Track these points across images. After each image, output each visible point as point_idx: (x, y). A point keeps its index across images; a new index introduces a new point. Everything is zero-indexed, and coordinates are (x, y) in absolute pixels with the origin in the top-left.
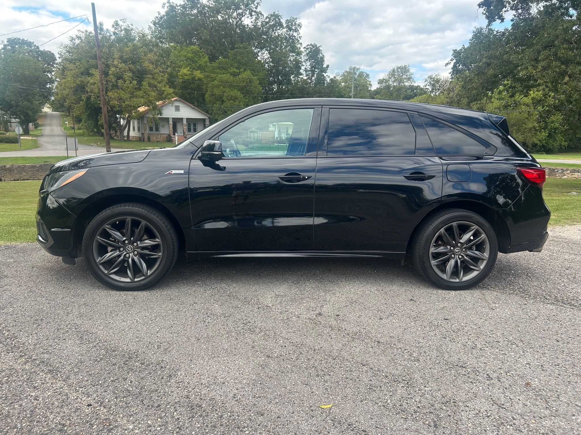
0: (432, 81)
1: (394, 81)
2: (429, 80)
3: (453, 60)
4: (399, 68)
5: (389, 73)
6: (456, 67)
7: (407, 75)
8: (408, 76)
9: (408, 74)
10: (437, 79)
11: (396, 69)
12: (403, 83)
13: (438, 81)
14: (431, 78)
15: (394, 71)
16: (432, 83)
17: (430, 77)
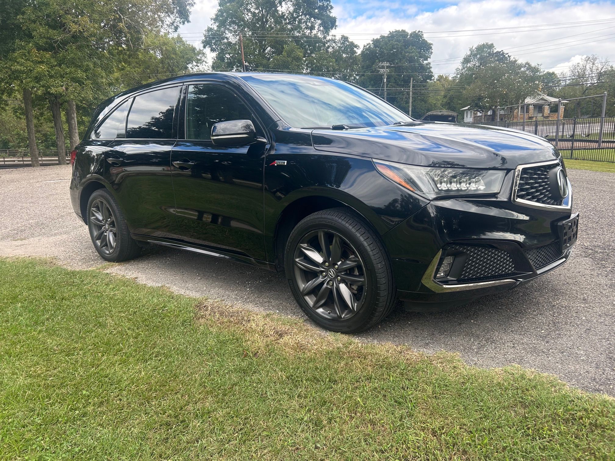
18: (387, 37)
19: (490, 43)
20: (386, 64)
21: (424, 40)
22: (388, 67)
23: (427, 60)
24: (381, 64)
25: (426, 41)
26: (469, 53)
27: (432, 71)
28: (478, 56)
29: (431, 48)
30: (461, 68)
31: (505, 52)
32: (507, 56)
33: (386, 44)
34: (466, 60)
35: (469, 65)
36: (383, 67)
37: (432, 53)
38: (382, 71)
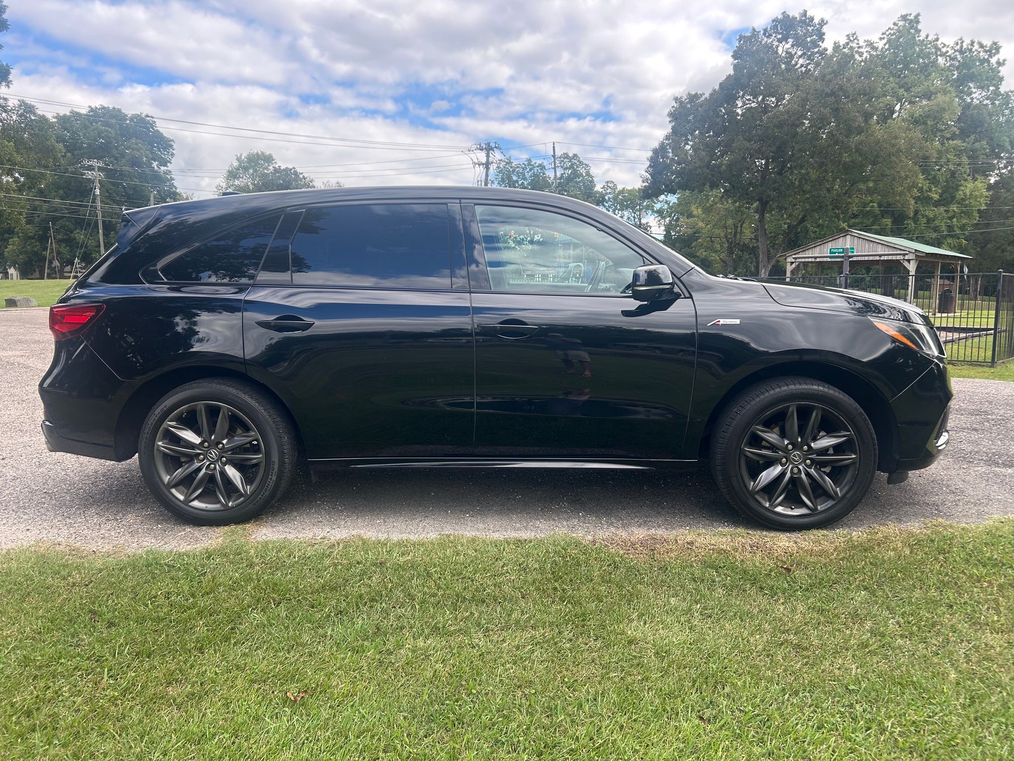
18: (85, 115)
19: (267, 153)
20: (95, 163)
21: (158, 131)
22: (100, 169)
23: (165, 165)
24: (86, 163)
25: (162, 134)
26: (236, 164)
27: (175, 184)
28: (251, 171)
29: (171, 146)
30: (224, 185)
31: (299, 170)
32: (301, 176)
33: (85, 127)
34: (232, 175)
35: (237, 182)
36: (91, 168)
37: (173, 155)
38: (89, 175)
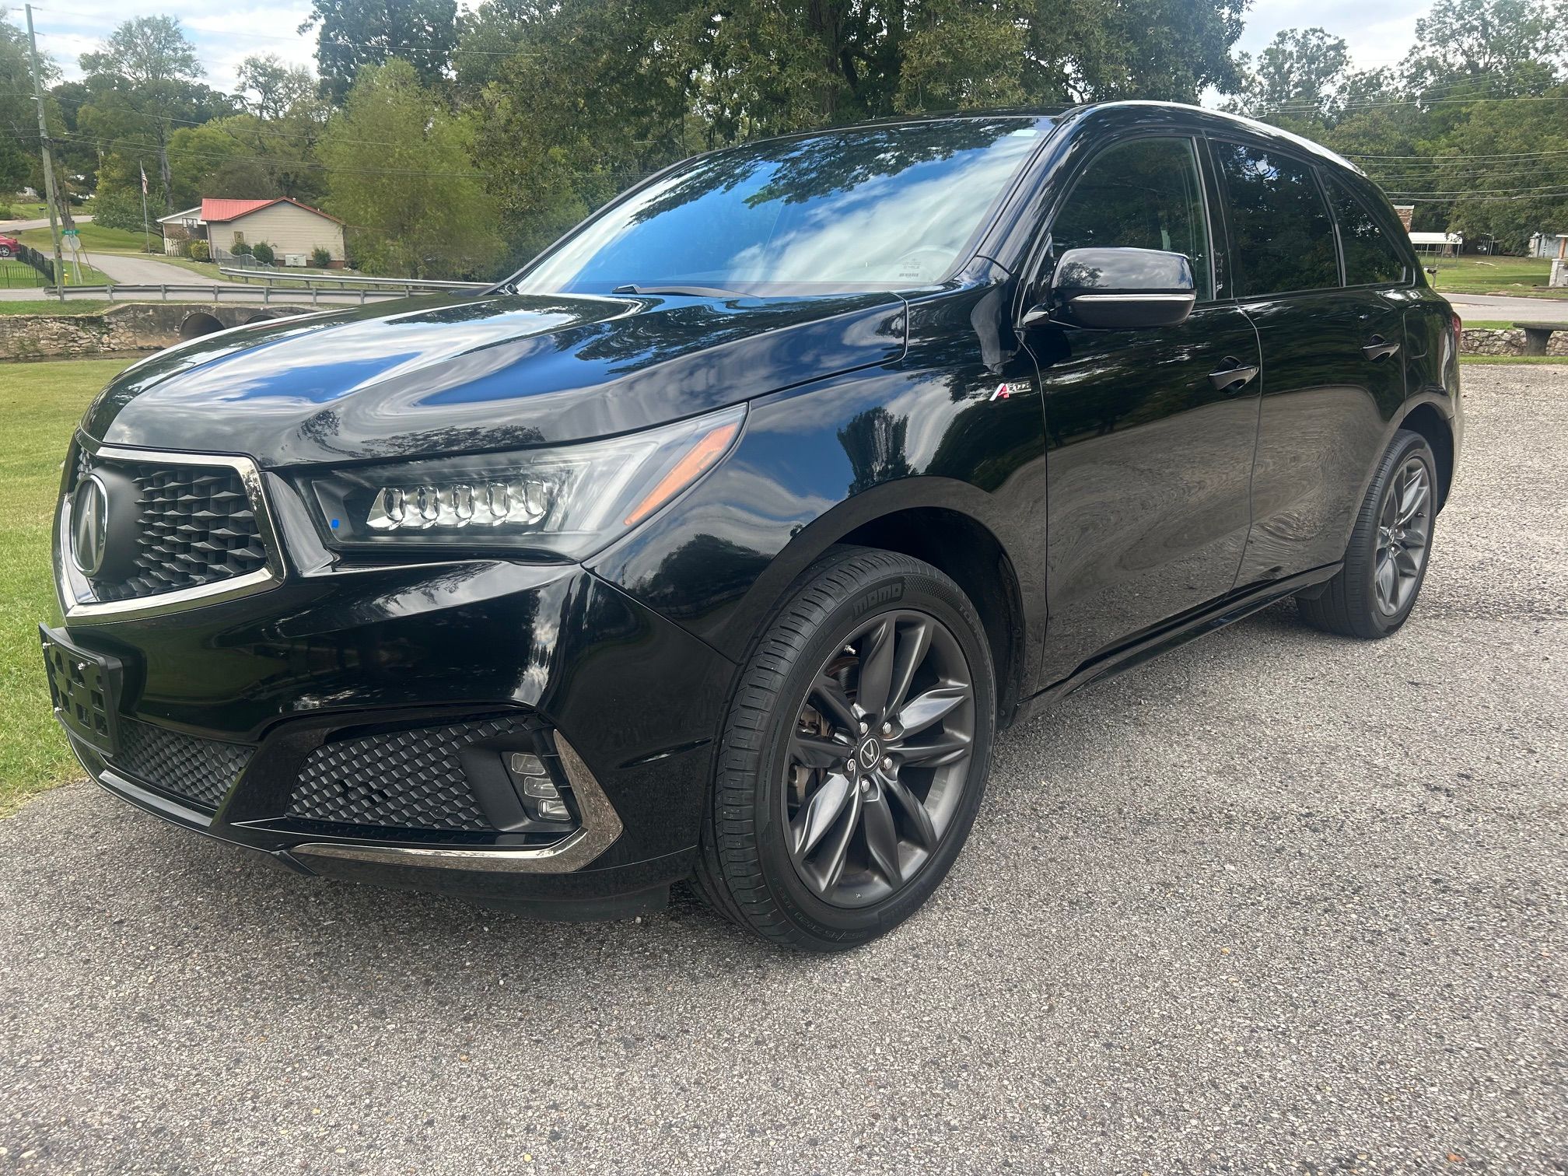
0: (260, 74)
1: (138, 66)
2: (249, 71)
3: (320, 17)
4: (142, 24)
5: (114, 38)
6: (330, 39)
7: (175, 50)
8: (180, 52)
9: (178, 45)
10: (274, 70)
11: (134, 24)
12: (169, 72)
13: (277, 75)
14: (256, 66)
15: (128, 28)
16: (261, 79)
17: (253, 63)
